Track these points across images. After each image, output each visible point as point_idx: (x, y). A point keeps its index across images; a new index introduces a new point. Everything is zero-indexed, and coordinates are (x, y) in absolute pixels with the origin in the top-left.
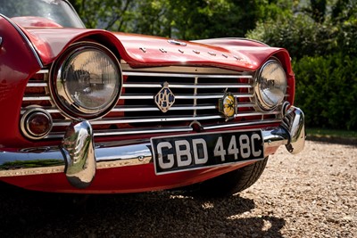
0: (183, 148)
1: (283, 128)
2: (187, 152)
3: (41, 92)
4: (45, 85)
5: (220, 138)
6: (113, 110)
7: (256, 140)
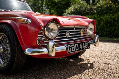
0: (73, 46)
1: (93, 40)
2: (74, 48)
3: (41, 34)
4: (42, 32)
5: (81, 44)
6: (57, 37)
7: (88, 44)
